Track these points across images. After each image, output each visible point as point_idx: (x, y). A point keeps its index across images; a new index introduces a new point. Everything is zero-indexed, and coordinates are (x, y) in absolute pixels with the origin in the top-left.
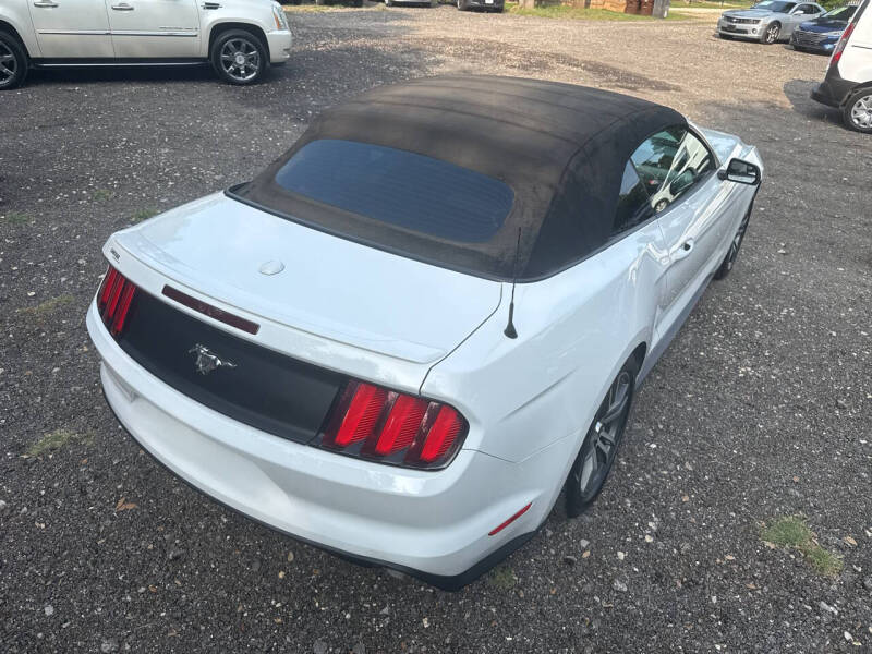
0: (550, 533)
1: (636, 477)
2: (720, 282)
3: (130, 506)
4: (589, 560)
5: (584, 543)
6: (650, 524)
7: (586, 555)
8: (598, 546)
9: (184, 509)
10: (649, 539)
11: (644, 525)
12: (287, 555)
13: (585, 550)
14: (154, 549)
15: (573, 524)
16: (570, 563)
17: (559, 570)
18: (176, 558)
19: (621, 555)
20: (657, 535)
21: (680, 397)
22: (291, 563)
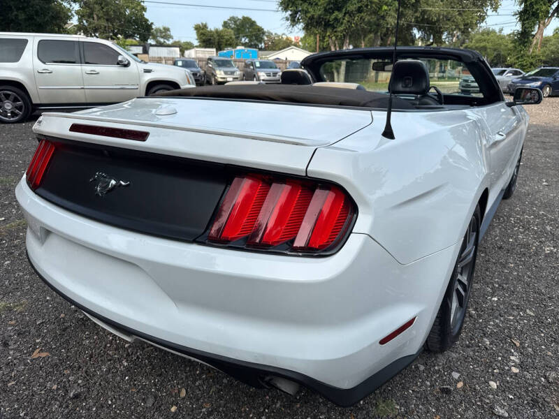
0: (422, 368)
1: (487, 322)
2: (508, 201)
3: (44, 355)
4: (464, 390)
5: (456, 375)
6: (512, 358)
7: (460, 385)
8: (469, 377)
9: (91, 356)
10: (515, 370)
11: (506, 359)
12: (179, 392)
13: (457, 381)
14: (58, 389)
15: (442, 360)
16: (447, 392)
17: (438, 399)
18: (76, 396)
19: (494, 385)
20: (521, 366)
21: (504, 266)
22: (184, 398)
